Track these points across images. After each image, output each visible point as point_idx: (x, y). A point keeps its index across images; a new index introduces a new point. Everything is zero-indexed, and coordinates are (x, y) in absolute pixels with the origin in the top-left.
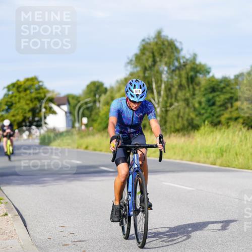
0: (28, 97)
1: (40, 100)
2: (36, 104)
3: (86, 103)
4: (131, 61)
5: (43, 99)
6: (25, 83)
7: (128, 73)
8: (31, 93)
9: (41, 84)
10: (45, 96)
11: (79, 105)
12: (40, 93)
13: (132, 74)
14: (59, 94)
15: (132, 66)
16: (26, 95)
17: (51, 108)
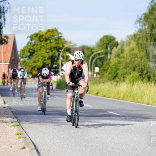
0: (49, 46)
1: (58, 49)
2: (55, 53)
3: (99, 54)
4: (140, 19)
5: (61, 49)
6: (46, 33)
7: (137, 30)
8: (51, 42)
9: (60, 35)
10: (63, 46)
11: (93, 55)
12: (58, 43)
13: (140, 31)
14: (75, 45)
15: (141, 24)
16: (46, 44)
17: (67, 57)
